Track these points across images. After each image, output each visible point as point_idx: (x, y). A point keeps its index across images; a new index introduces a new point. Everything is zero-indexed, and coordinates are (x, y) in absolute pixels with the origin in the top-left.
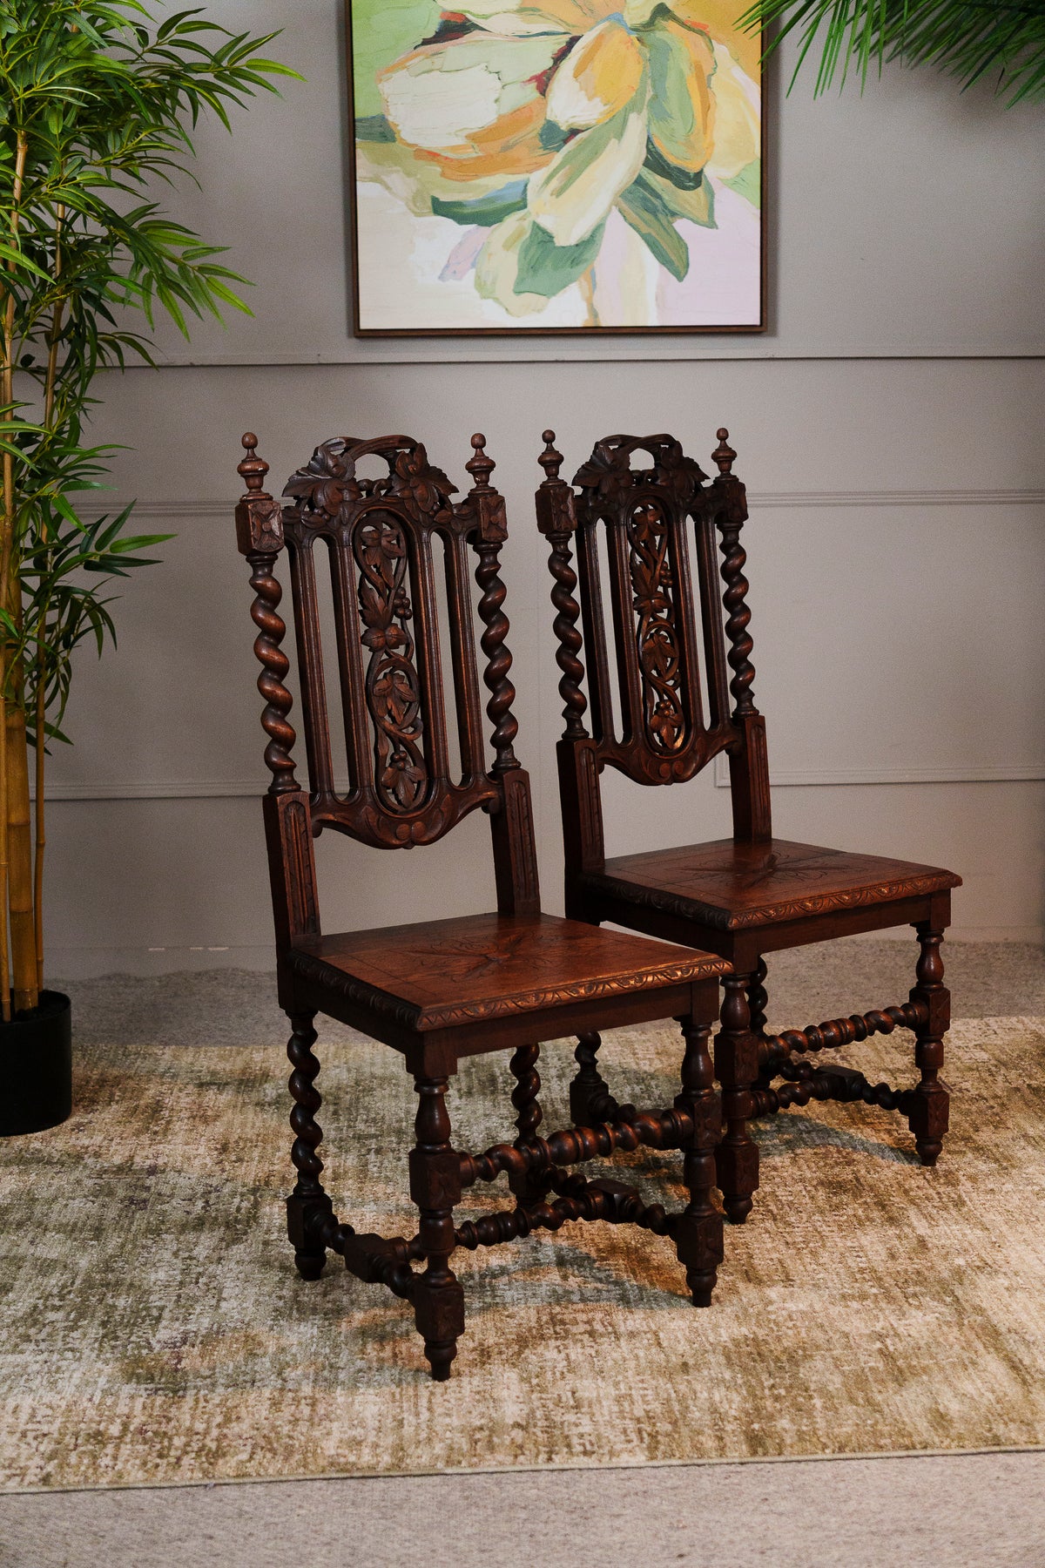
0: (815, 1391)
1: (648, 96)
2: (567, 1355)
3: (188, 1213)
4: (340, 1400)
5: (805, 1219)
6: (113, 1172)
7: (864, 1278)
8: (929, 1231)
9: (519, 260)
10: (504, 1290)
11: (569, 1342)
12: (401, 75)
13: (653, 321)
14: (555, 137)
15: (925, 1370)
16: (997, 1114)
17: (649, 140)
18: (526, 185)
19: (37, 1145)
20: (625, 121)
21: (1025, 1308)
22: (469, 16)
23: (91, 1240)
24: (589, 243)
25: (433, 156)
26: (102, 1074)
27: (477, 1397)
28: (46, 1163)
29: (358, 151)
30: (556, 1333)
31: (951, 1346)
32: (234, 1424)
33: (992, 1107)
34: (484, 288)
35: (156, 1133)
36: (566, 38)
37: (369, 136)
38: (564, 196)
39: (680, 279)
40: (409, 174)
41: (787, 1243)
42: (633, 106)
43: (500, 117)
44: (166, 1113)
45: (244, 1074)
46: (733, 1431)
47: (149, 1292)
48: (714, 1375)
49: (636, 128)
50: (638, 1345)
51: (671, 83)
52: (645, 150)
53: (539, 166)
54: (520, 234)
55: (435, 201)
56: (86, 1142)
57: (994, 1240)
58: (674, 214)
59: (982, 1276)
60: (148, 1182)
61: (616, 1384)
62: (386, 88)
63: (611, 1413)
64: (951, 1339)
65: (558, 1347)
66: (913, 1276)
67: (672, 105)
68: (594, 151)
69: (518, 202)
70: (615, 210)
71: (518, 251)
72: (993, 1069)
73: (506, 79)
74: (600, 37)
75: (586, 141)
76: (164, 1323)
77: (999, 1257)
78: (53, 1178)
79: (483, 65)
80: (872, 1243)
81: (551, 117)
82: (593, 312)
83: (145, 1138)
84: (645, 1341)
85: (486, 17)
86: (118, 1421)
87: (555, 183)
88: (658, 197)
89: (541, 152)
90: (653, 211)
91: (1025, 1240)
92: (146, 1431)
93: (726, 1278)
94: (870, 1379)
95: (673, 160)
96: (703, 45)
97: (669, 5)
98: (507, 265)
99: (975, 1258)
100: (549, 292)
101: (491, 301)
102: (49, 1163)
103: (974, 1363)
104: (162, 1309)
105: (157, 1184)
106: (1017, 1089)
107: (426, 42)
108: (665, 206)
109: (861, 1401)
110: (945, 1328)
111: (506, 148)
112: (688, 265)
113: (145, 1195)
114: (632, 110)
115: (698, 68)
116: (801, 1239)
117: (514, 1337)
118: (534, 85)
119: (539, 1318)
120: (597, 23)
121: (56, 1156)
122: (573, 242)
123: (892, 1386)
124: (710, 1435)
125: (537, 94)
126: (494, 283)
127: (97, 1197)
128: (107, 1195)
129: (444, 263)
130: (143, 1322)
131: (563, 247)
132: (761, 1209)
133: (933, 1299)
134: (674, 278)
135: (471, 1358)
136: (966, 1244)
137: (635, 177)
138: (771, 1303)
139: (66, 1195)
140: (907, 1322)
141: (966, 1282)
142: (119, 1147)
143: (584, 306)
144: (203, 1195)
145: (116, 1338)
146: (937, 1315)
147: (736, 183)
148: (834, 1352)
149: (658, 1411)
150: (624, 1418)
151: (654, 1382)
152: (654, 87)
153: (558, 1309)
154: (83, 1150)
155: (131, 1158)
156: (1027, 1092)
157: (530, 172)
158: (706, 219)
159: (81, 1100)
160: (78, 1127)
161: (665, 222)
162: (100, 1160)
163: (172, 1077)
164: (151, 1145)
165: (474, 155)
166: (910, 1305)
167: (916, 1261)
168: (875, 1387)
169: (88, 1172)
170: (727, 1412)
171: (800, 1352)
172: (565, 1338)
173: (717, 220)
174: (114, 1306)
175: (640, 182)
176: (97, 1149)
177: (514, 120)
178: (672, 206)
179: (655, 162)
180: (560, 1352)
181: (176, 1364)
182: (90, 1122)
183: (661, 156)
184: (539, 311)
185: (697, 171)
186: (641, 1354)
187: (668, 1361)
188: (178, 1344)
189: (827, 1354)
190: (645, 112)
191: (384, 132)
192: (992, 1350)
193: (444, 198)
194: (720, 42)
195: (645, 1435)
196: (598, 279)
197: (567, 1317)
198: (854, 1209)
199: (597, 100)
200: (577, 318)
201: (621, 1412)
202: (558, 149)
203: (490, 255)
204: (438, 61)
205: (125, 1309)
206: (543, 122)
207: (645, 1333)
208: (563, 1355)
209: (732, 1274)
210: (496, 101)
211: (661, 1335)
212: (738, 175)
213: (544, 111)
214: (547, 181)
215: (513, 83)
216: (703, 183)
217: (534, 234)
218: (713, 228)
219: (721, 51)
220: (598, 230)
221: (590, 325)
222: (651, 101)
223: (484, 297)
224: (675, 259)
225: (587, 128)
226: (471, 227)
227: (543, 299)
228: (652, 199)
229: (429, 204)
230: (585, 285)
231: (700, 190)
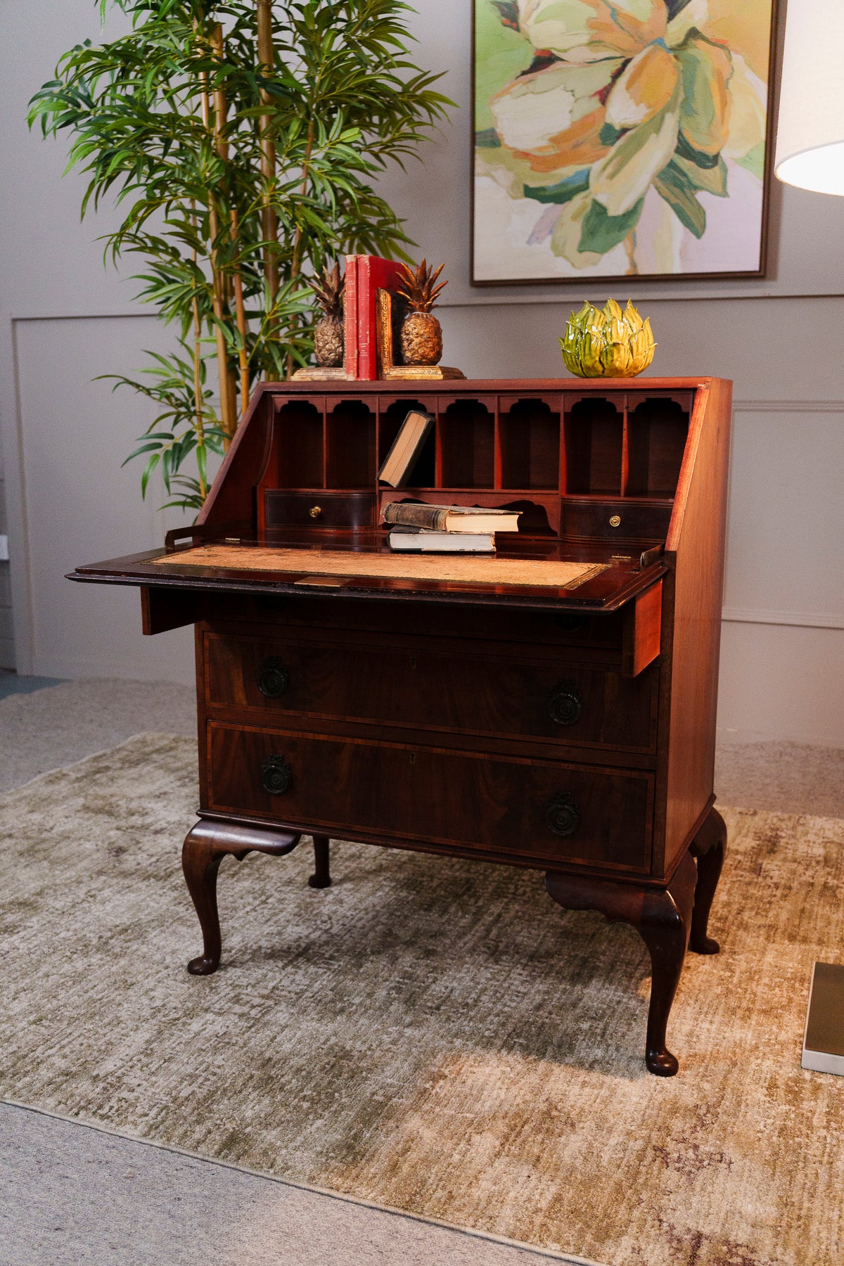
1: (680, 99)
9: (582, 227)
12: (508, 97)
13: (677, 269)
14: (610, 135)
17: (680, 133)
18: (588, 176)
20: (662, 119)
22: (554, 52)
24: (633, 213)
25: (525, 155)
29: (477, 156)
34: (557, 249)
36: (621, 61)
37: (485, 144)
38: (616, 179)
39: (699, 236)
40: (509, 169)
43: (573, 124)
49: (671, 123)
51: (698, 88)
52: (676, 141)
53: (598, 158)
54: (584, 209)
55: (526, 187)
58: (696, 188)
62: (497, 108)
67: (698, 105)
68: (638, 143)
69: (582, 186)
70: (652, 188)
71: (581, 221)
73: (577, 96)
74: (647, 58)
75: (632, 137)
79: (562, 87)
81: (608, 120)
82: (634, 265)
85: (565, 51)
87: (610, 170)
88: (685, 175)
89: (601, 147)
90: (680, 186)
95: (697, 146)
96: (724, 57)
97: (699, 28)
98: (574, 231)
100: (604, 250)
101: (560, 259)
107: (524, 73)
108: (690, 183)
111: (576, 146)
112: (704, 226)
114: (668, 111)
115: (719, 75)
118: (597, 98)
120: (645, 47)
122: (620, 212)
125: (599, 105)
126: (564, 245)
129: (530, 233)
131: (614, 217)
134: (694, 237)
137: (668, 161)
143: (626, 260)
152: (685, 91)
157: (592, 162)
158: (719, 188)
161: (689, 195)
165: (554, 153)
173: (729, 190)
175: (672, 165)
177: (582, 124)
178: (696, 182)
179: (684, 149)
183: (688, 144)
184: (595, 265)
185: (714, 153)
190: (678, 112)
191: (494, 140)
193: (532, 185)
194: (737, 52)
196: (638, 239)
199: (643, 105)
200: (623, 269)
202: (612, 144)
203: (563, 224)
204: (531, 86)
206: (602, 125)
210: (571, 112)
212: (747, 155)
213: (604, 116)
214: (604, 169)
215: (584, 97)
216: (720, 161)
217: (593, 209)
218: (724, 196)
219: (737, 59)
220: (639, 203)
221: (631, 273)
222: (682, 103)
223: (557, 255)
224: (694, 221)
225: (635, 127)
226: (550, 205)
227: (598, 255)
228: (680, 177)
229: (522, 189)
230: (628, 243)
231: (717, 168)
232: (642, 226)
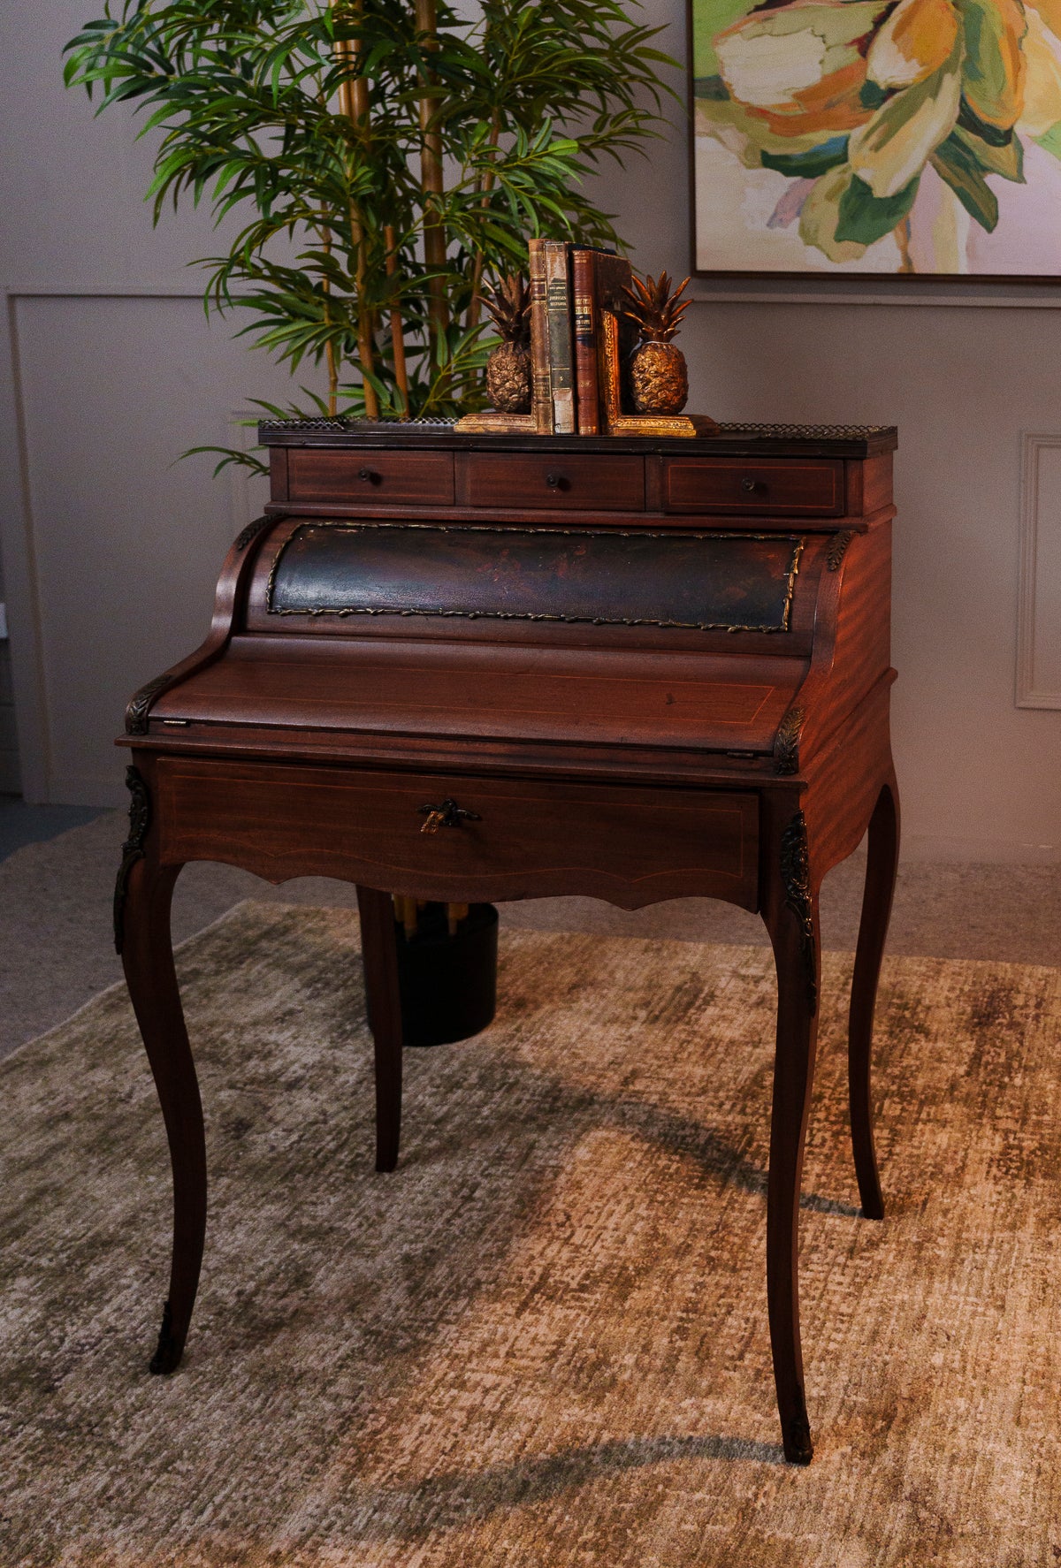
1: (962, 59)
9: (840, 210)
12: (737, 37)
13: (963, 269)
14: (873, 95)
17: (963, 100)
18: (846, 145)
20: (940, 80)
24: (906, 195)
25: (762, 113)
29: (697, 110)
34: (808, 236)
36: (887, 4)
37: (708, 96)
38: (884, 149)
39: (990, 230)
40: (741, 130)
42: (947, 67)
43: (825, 78)
49: (950, 85)
51: (984, 46)
52: (958, 109)
53: (859, 123)
54: (842, 186)
55: (764, 155)
58: (986, 170)
62: (722, 51)
67: (985, 65)
68: (910, 108)
69: (840, 157)
70: (929, 164)
71: (839, 202)
73: (830, 42)
74: (919, 3)
75: (903, 100)
79: (808, 30)
81: (871, 77)
82: (907, 260)
87: (874, 139)
88: (970, 152)
89: (861, 109)
90: (964, 166)
95: (984, 117)
96: (1016, 10)
98: (829, 215)
100: (869, 240)
101: (813, 248)
107: (757, 9)
108: (977, 162)
111: (830, 106)
112: (997, 218)
114: (947, 71)
115: (1009, 31)
118: (855, 47)
122: (889, 194)
125: (857, 56)
126: (816, 231)
129: (771, 212)
131: (880, 199)
134: (983, 230)
137: (949, 133)
143: (898, 255)
147: (1047, 140)
152: (968, 51)
157: (851, 128)
158: (1015, 174)
161: (976, 177)
165: (801, 112)
173: (1026, 175)
175: (953, 138)
177: (837, 79)
178: (985, 162)
183: (973, 115)
184: (858, 258)
185: (1007, 127)
190: (959, 72)
191: (719, 91)
193: (773, 151)
194: (1031, 6)
196: (912, 228)
199: (914, 61)
200: (893, 265)
202: (877, 108)
203: (814, 205)
204: (767, 25)
206: (862, 82)
210: (821, 62)
212: (1047, 133)
213: (864, 71)
214: (867, 137)
215: (836, 45)
216: (1014, 140)
217: (853, 187)
218: (1020, 182)
219: (1032, 14)
220: (913, 183)
221: (906, 271)
222: (964, 63)
223: (807, 244)
224: (985, 212)
225: (905, 87)
226: (797, 179)
227: (861, 246)
228: (965, 154)
229: (759, 157)
230: (900, 234)
231: (1010, 146)
232: (918, 213)
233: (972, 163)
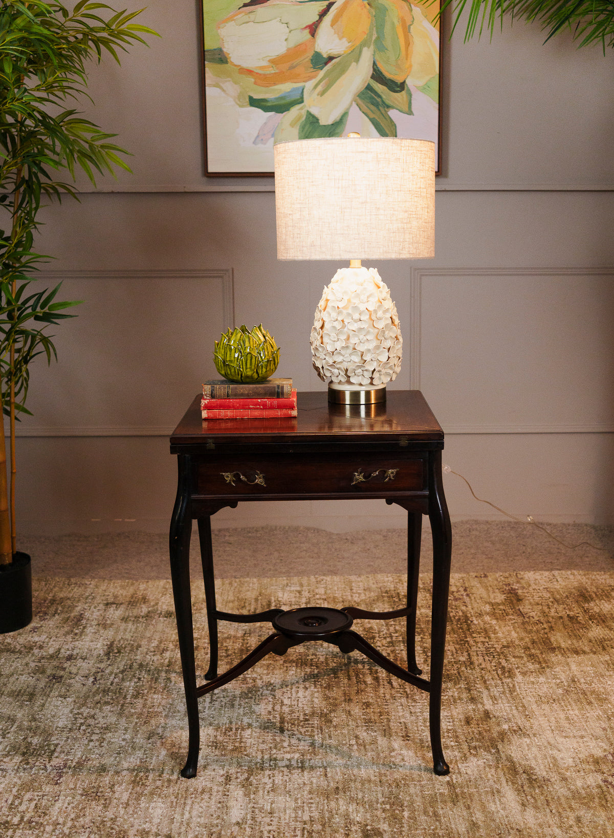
0: (406, 807)
1: (374, 38)
2: (274, 780)
3: (84, 685)
4: (143, 805)
5: (424, 698)
6: (47, 659)
7: (448, 736)
8: (492, 707)
9: (299, 133)
10: (247, 738)
11: (276, 772)
12: (231, 24)
14: (320, 61)
15: (471, 796)
16: (546, 633)
17: (374, 64)
18: (303, 89)
19: (9, 640)
20: (360, 52)
21: (535, 758)
23: (27, 701)
24: (340, 122)
25: (249, 72)
26: (53, 596)
27: (219, 805)
28: (12, 652)
29: (207, 69)
30: (270, 766)
31: (488, 780)
32: (81, 819)
33: (545, 629)
35: (76, 634)
36: (327, 4)
37: (213, 60)
38: (325, 95)
40: (236, 83)
41: (411, 713)
42: (365, 44)
43: (288, 50)
44: (84, 622)
45: (132, 597)
46: (356, 831)
47: (51, 735)
48: (352, 796)
49: (367, 56)
50: (314, 775)
51: (387, 29)
52: (372, 69)
53: (310, 78)
54: (300, 118)
55: (251, 98)
56: (36, 639)
57: (527, 713)
58: (388, 107)
59: (515, 737)
60: (65, 665)
61: (296, 799)
62: (223, 32)
63: (290, 817)
64: (489, 776)
65: (269, 775)
66: (477, 736)
67: (388, 43)
68: (342, 70)
69: (298, 100)
70: (354, 104)
71: (298, 127)
72: (551, 604)
73: (291, 27)
74: (346, 3)
75: (338, 64)
76: (56, 754)
77: (528, 725)
78: (13, 662)
79: (278, 19)
80: (459, 713)
81: (318, 50)
83: (69, 638)
84: (319, 773)
86: (19, 815)
87: (320, 88)
88: (379, 96)
89: (312, 70)
90: (376, 105)
91: (544, 714)
92: (32, 822)
93: (372, 734)
94: (439, 800)
95: (388, 75)
96: (406, 7)
99: (514, 725)
102: (13, 652)
103: (498, 792)
104: (56, 745)
105: (70, 666)
106: (561, 617)
107: (245, 5)
108: (383, 102)
109: (431, 814)
110: (487, 769)
111: (292, 68)
113: (62, 673)
114: (364, 46)
115: (403, 21)
116: (419, 710)
117: (247, 768)
118: (307, 31)
119: (263, 757)
121: (18, 647)
122: (330, 122)
123: (450, 804)
124: (341, 833)
125: (309, 36)
127: (35, 674)
128: (41, 673)
129: (256, 135)
130: (45, 753)
131: (325, 126)
132: (401, 690)
133: (485, 750)
135: (220, 780)
136: (510, 716)
137: (366, 85)
138: (394, 750)
139: (19, 672)
140: (467, 765)
141: (506, 740)
142: (54, 643)
144: (94, 675)
145: (28, 763)
146: (485, 760)
147: (425, 89)
148: (422, 783)
149: (316, 817)
150: (297, 821)
151: (318, 799)
152: (377, 32)
153: (274, 751)
154: (34, 644)
155: (59, 649)
156: (566, 619)
157: (305, 82)
158: (406, 109)
159: (39, 612)
160: (34, 630)
161: (383, 112)
162: (42, 651)
163: (92, 599)
164: (72, 641)
165: (273, 72)
166: (471, 754)
167: (481, 726)
168: (440, 805)
169: (33, 658)
170: (354, 819)
171: (403, 782)
172: (274, 769)
173: (413, 110)
174: (31, 743)
175: (369, 88)
176: (42, 644)
177: (296, 51)
178: (388, 102)
179: (378, 76)
180: (270, 778)
181: (58, 780)
182: (41, 626)
183: (381, 73)
185: (402, 81)
186: (315, 781)
187: (328, 786)
188: (62, 767)
189: (418, 784)
190: (372, 47)
191: (221, 58)
192: (510, 783)
193: (255, 97)
194: (416, 5)
195: (306, 832)
197: (279, 757)
198: (453, 692)
199: (344, 40)
201: (296, 817)
202: (321, 69)
203: (283, 130)
204: (252, 16)
205: (36, 745)
206: (313, 52)
207: (320, 767)
208: (271, 780)
209: (375, 731)
210: (286, 40)
211: (328, 770)
212: (426, 84)
213: (313, 45)
214: (315, 87)
215: (296, 29)
216: (405, 89)
217: (307, 118)
218: (410, 115)
219: (416, 11)
220: (345, 115)
222: (375, 40)
224: (388, 132)
225: (339, 56)
226: (271, 113)
228: (376, 98)
229: (248, 100)
231: (403, 93)
233: (380, 103)
